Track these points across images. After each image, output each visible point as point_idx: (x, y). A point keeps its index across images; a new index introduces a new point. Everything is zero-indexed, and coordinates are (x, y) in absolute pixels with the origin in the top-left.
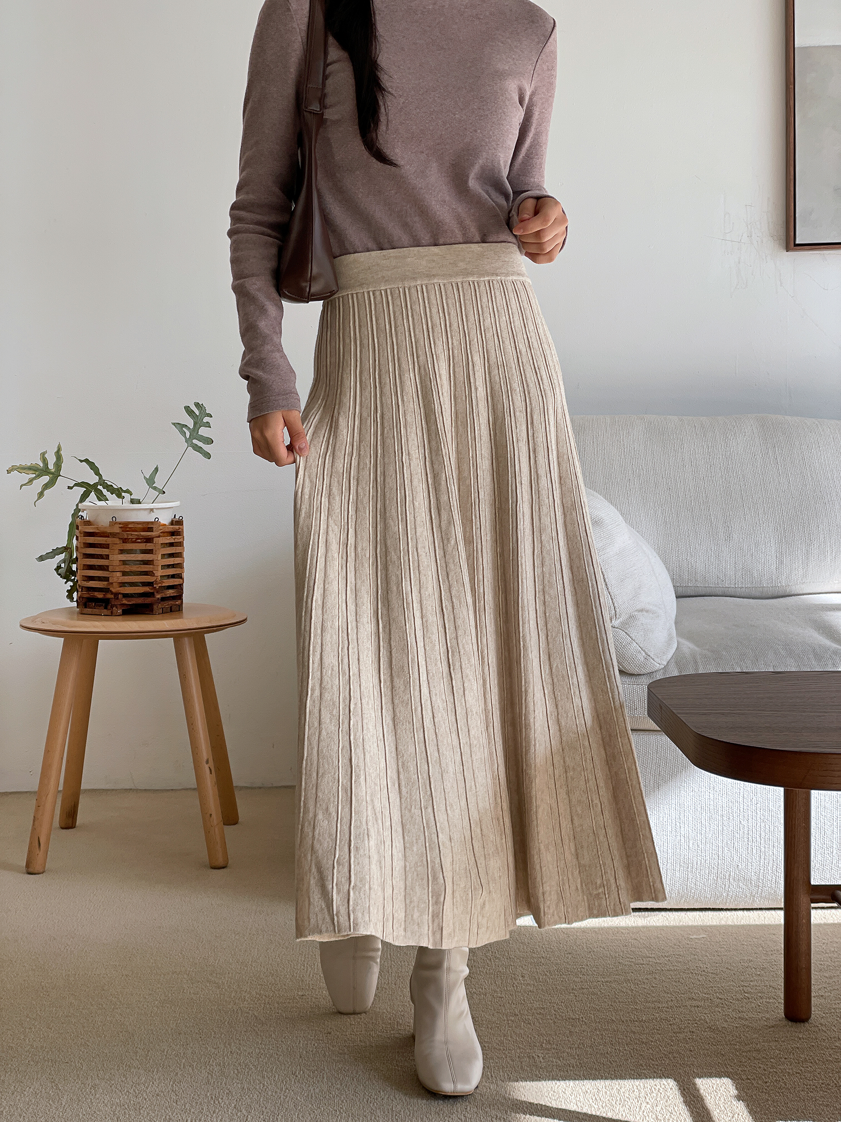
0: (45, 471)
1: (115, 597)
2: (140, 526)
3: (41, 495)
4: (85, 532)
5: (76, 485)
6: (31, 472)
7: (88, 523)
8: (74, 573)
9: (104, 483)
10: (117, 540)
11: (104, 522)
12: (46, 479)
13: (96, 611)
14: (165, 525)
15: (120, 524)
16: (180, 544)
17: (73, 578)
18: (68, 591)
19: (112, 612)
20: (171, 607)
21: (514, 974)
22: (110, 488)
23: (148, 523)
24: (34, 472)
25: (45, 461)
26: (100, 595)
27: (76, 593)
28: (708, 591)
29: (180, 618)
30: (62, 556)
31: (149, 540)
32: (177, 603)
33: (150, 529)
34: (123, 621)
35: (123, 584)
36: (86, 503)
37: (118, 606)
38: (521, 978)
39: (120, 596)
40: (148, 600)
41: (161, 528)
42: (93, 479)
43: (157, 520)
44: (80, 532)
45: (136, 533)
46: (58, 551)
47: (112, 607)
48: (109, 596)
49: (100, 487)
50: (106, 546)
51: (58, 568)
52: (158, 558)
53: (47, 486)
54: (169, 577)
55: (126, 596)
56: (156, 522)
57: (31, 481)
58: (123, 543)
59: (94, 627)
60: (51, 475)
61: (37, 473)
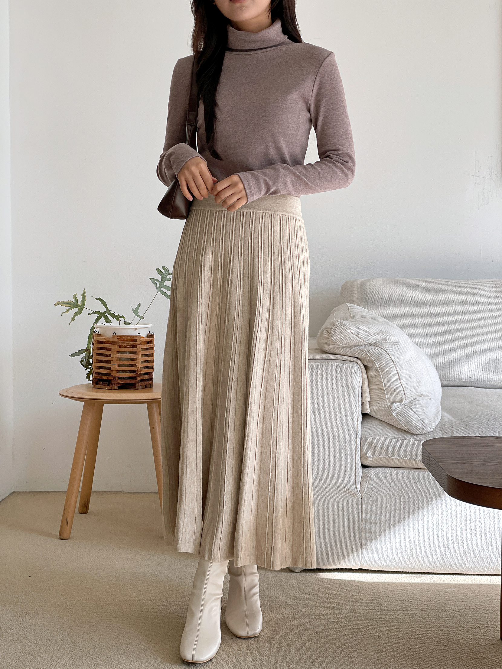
0: (75, 305)
1: (114, 379)
2: (130, 338)
3: (73, 319)
4: (98, 341)
5: (94, 313)
6: (68, 305)
7: (100, 336)
8: (91, 364)
9: (109, 312)
10: (116, 346)
11: (109, 335)
12: (76, 310)
13: (103, 387)
14: (144, 337)
15: (118, 336)
16: (152, 349)
17: (90, 367)
18: (87, 374)
19: (112, 387)
20: (146, 386)
21: (341, 608)
22: (113, 315)
23: (134, 336)
24: (69, 306)
25: (76, 299)
26: (105, 378)
27: (91, 375)
28: (461, 383)
29: (151, 392)
30: (84, 355)
31: (134, 346)
32: (149, 383)
33: (135, 340)
34: (118, 393)
35: (118, 372)
36: (99, 324)
37: (116, 384)
38: (345, 611)
39: (117, 378)
40: (132, 381)
41: (141, 339)
42: (103, 310)
43: (139, 334)
44: (95, 341)
45: (127, 342)
46: (82, 351)
47: (112, 385)
48: (111, 378)
49: (107, 314)
50: (109, 349)
51: (82, 361)
52: (139, 357)
53: (77, 314)
54: (145, 368)
55: (120, 378)
56: (139, 336)
57: (68, 311)
58: (119, 347)
59: (102, 396)
60: (79, 308)
61: (71, 306)
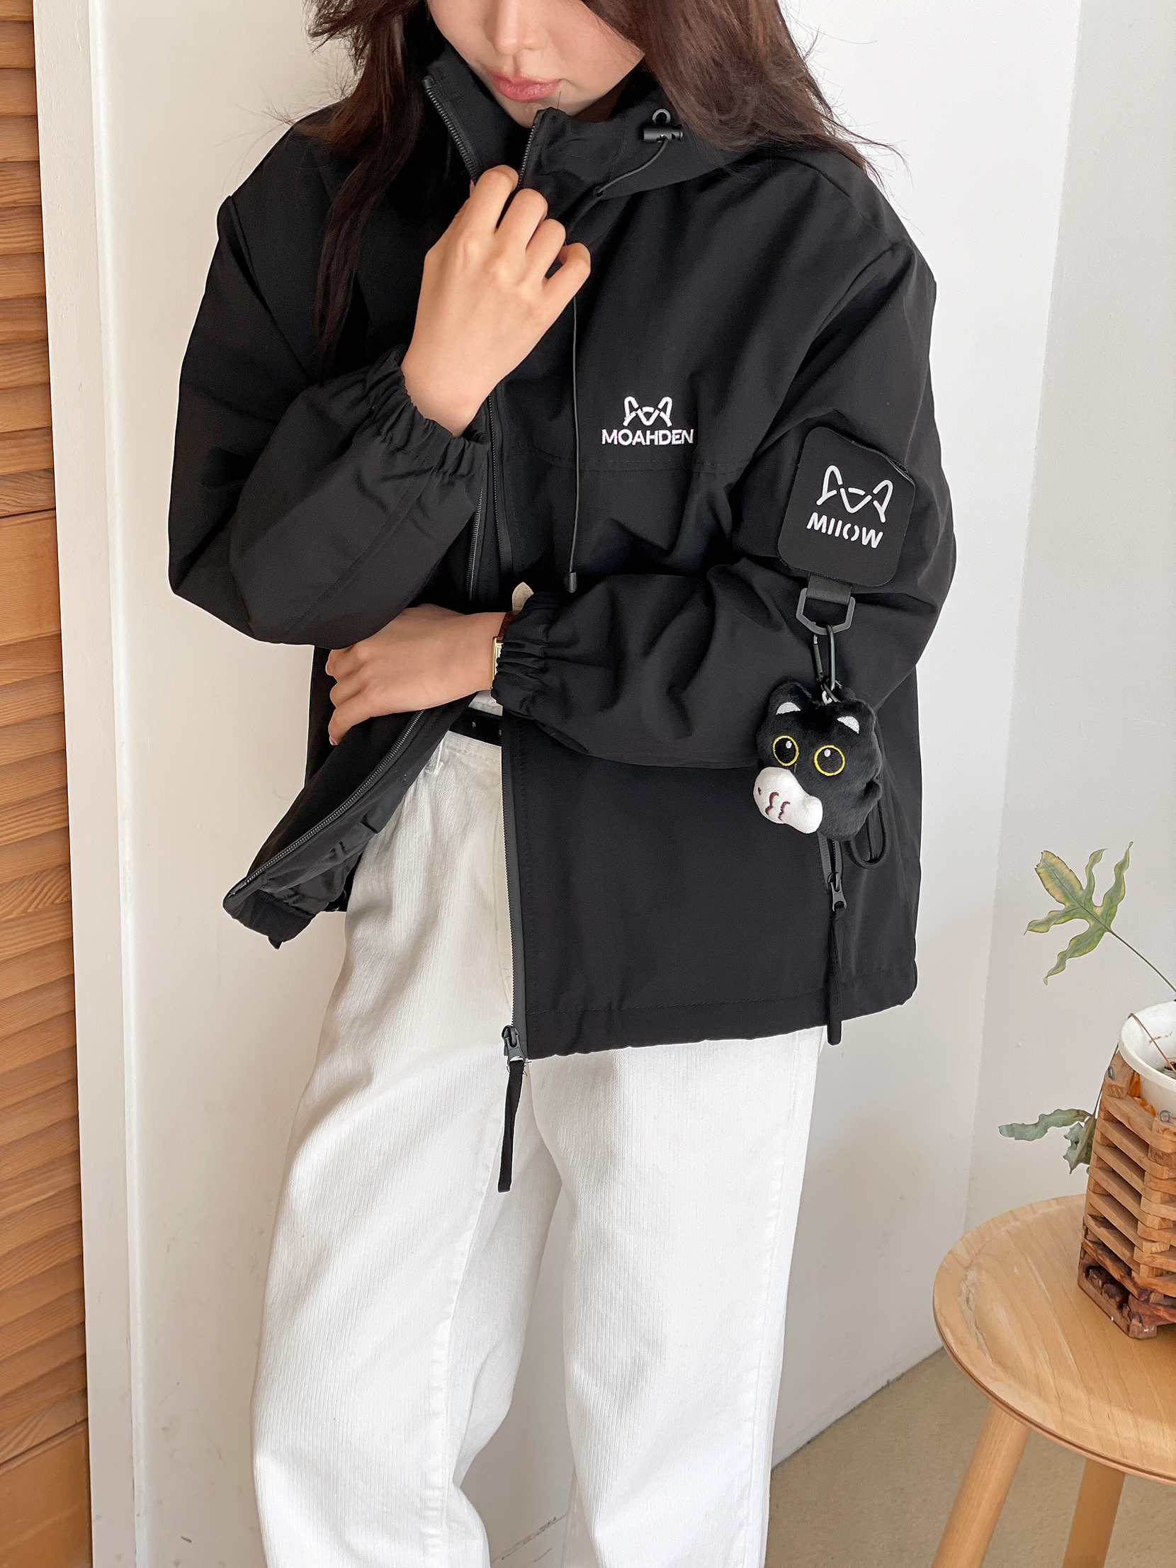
0: (1084, 905)
3: (1061, 962)
6: (1059, 895)
12: (1080, 926)
13: (1103, 1299)
19: (1129, 1327)
24: (1063, 900)
25: (1092, 875)
26: (1116, 1274)
37: (1148, 1319)
47: (1132, 1313)
48: (1129, 1283)
50: (1138, 1170)
53: (1076, 947)
57: (1052, 920)
60: (1092, 923)
61: (1068, 904)
